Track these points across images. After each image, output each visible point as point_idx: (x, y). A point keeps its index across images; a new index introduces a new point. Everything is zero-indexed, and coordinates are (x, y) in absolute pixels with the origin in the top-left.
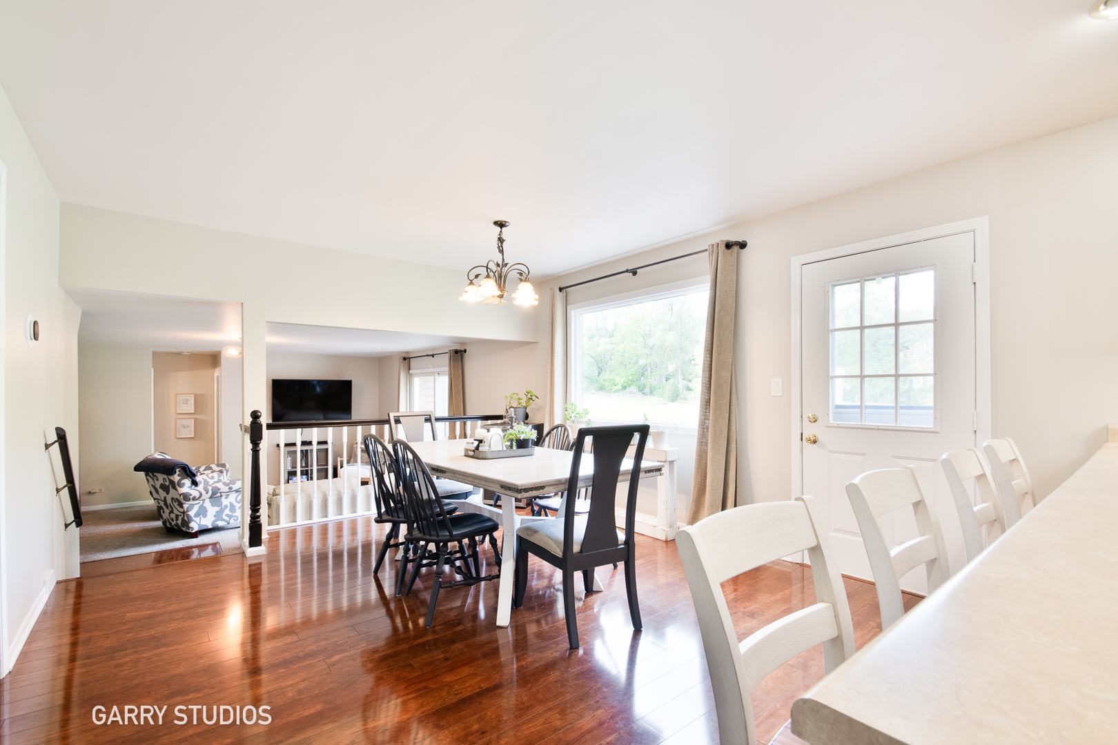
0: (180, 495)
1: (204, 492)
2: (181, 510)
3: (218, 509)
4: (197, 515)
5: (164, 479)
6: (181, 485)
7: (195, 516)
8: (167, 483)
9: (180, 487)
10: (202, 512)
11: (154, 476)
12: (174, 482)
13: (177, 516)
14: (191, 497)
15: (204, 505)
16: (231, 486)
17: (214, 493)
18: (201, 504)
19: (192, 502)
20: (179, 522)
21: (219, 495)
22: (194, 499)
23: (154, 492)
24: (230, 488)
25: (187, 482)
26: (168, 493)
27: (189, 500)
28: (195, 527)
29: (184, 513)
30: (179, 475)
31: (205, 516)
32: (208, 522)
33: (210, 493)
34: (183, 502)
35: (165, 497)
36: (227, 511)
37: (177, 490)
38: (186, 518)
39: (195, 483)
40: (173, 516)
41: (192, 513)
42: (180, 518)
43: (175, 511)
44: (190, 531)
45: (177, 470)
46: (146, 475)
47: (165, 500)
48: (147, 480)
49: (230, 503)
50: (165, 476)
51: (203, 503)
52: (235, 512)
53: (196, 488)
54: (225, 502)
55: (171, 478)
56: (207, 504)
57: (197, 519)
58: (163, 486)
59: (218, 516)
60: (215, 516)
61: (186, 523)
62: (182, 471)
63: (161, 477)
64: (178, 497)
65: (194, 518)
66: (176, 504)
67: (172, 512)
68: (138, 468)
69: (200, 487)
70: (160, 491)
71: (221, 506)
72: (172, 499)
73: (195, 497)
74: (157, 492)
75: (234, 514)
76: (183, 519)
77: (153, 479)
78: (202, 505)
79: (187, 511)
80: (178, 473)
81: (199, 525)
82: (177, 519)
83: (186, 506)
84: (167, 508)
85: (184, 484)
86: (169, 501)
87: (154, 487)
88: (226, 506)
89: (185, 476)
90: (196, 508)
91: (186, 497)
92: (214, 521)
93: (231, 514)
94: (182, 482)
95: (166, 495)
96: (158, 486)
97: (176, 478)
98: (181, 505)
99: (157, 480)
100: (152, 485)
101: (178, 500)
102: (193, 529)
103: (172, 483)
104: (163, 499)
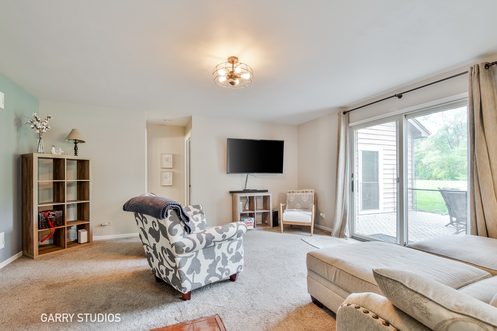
0: (172, 246)
1: (198, 242)
2: (173, 265)
3: (210, 261)
4: (190, 271)
5: (153, 222)
6: (173, 232)
7: (188, 273)
8: (157, 228)
9: (171, 235)
10: (196, 267)
11: (144, 217)
12: (165, 228)
13: (167, 271)
14: (185, 248)
15: (198, 258)
16: (224, 233)
17: (208, 243)
18: (194, 256)
19: (185, 255)
20: (170, 277)
21: (213, 244)
22: (188, 251)
23: (143, 236)
24: (224, 236)
25: (179, 227)
26: (158, 240)
27: (182, 252)
28: (187, 286)
29: (176, 268)
30: (171, 219)
31: (198, 272)
32: (200, 279)
33: (204, 242)
34: (175, 254)
35: (154, 245)
36: (220, 265)
37: (168, 239)
38: (178, 275)
39: (187, 229)
40: (162, 268)
41: (184, 269)
42: (171, 274)
43: (165, 263)
44: (182, 292)
45: (169, 211)
46: (136, 215)
47: (154, 248)
48: (137, 221)
49: (223, 253)
50: (155, 220)
51: (197, 255)
52: (227, 265)
53: (189, 236)
54: (218, 252)
55: (162, 222)
56: (201, 256)
57: (190, 277)
58: (152, 231)
59: (211, 270)
60: (208, 271)
61: (178, 281)
62: (174, 213)
63: (150, 219)
64: (169, 248)
65: (187, 276)
66: (167, 256)
67: (161, 263)
68: (127, 207)
69: (193, 236)
70: (149, 236)
71: (214, 258)
72: (163, 248)
73: (188, 248)
74: (147, 237)
75: (226, 267)
76: (174, 275)
77: (142, 222)
78: (195, 258)
79: (180, 267)
80: (169, 216)
81: (192, 284)
82: (167, 274)
83: (178, 260)
84: (157, 258)
85: (176, 230)
86: (159, 250)
87: (143, 230)
88: (219, 257)
89: (178, 220)
90: (189, 262)
91: (179, 248)
92: (208, 277)
93: (223, 267)
94: (174, 228)
95: (155, 242)
96: (147, 231)
97: (167, 222)
98: (172, 258)
99: (146, 223)
100: (141, 228)
101: (168, 251)
102: (185, 289)
103: (162, 227)
104: (152, 246)
